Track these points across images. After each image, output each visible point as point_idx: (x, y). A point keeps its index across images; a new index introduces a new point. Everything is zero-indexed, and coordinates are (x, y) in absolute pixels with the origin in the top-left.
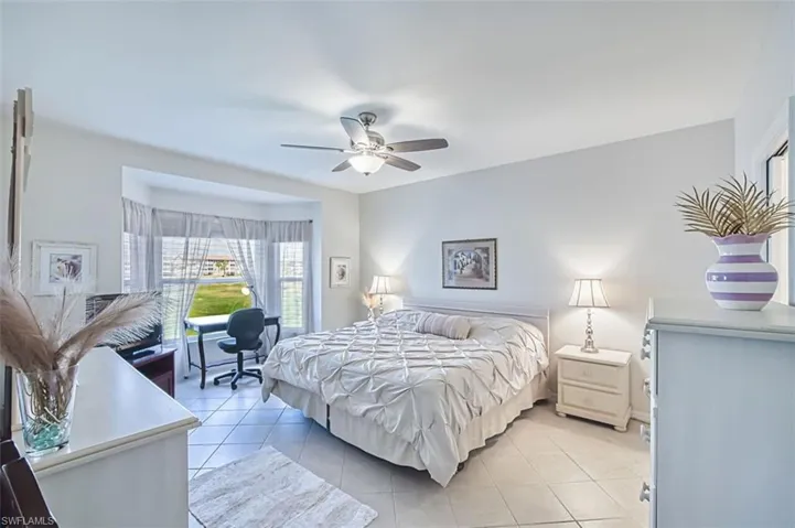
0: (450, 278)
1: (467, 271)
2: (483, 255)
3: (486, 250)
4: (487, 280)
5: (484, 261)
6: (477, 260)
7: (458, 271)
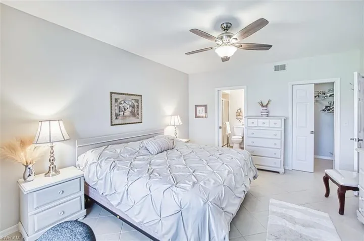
0: (117, 119)
1: (127, 113)
2: (136, 104)
3: (137, 101)
4: (138, 118)
5: (136, 107)
6: (133, 107)
7: (121, 113)
